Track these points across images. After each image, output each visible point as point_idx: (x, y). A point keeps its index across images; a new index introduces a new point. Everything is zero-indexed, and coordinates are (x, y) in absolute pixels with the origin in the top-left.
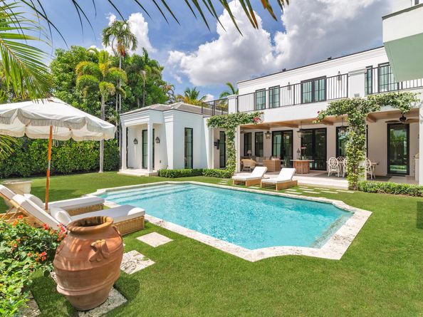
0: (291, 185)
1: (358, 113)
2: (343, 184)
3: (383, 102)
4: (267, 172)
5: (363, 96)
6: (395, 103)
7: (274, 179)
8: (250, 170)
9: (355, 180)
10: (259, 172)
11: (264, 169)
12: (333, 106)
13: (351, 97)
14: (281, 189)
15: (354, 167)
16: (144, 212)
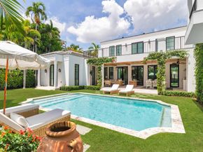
0: (132, 93)
1: (162, 59)
2: (155, 92)
3: (173, 54)
4: (119, 87)
5: (164, 51)
6: (178, 55)
7: (123, 90)
8: (111, 86)
9: (161, 89)
10: (115, 87)
11: (118, 85)
12: (151, 55)
13: (159, 51)
14: (129, 96)
15: (160, 84)
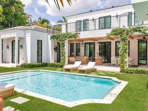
0: (93, 70)
1: (124, 35)
2: (117, 70)
3: (135, 30)
4: (82, 64)
5: (127, 27)
6: (140, 31)
7: (85, 67)
8: (73, 63)
9: (123, 67)
10: (77, 64)
11: (80, 62)
12: (113, 31)
13: (121, 27)
14: (88, 73)
15: (122, 61)
16: (14, 86)
